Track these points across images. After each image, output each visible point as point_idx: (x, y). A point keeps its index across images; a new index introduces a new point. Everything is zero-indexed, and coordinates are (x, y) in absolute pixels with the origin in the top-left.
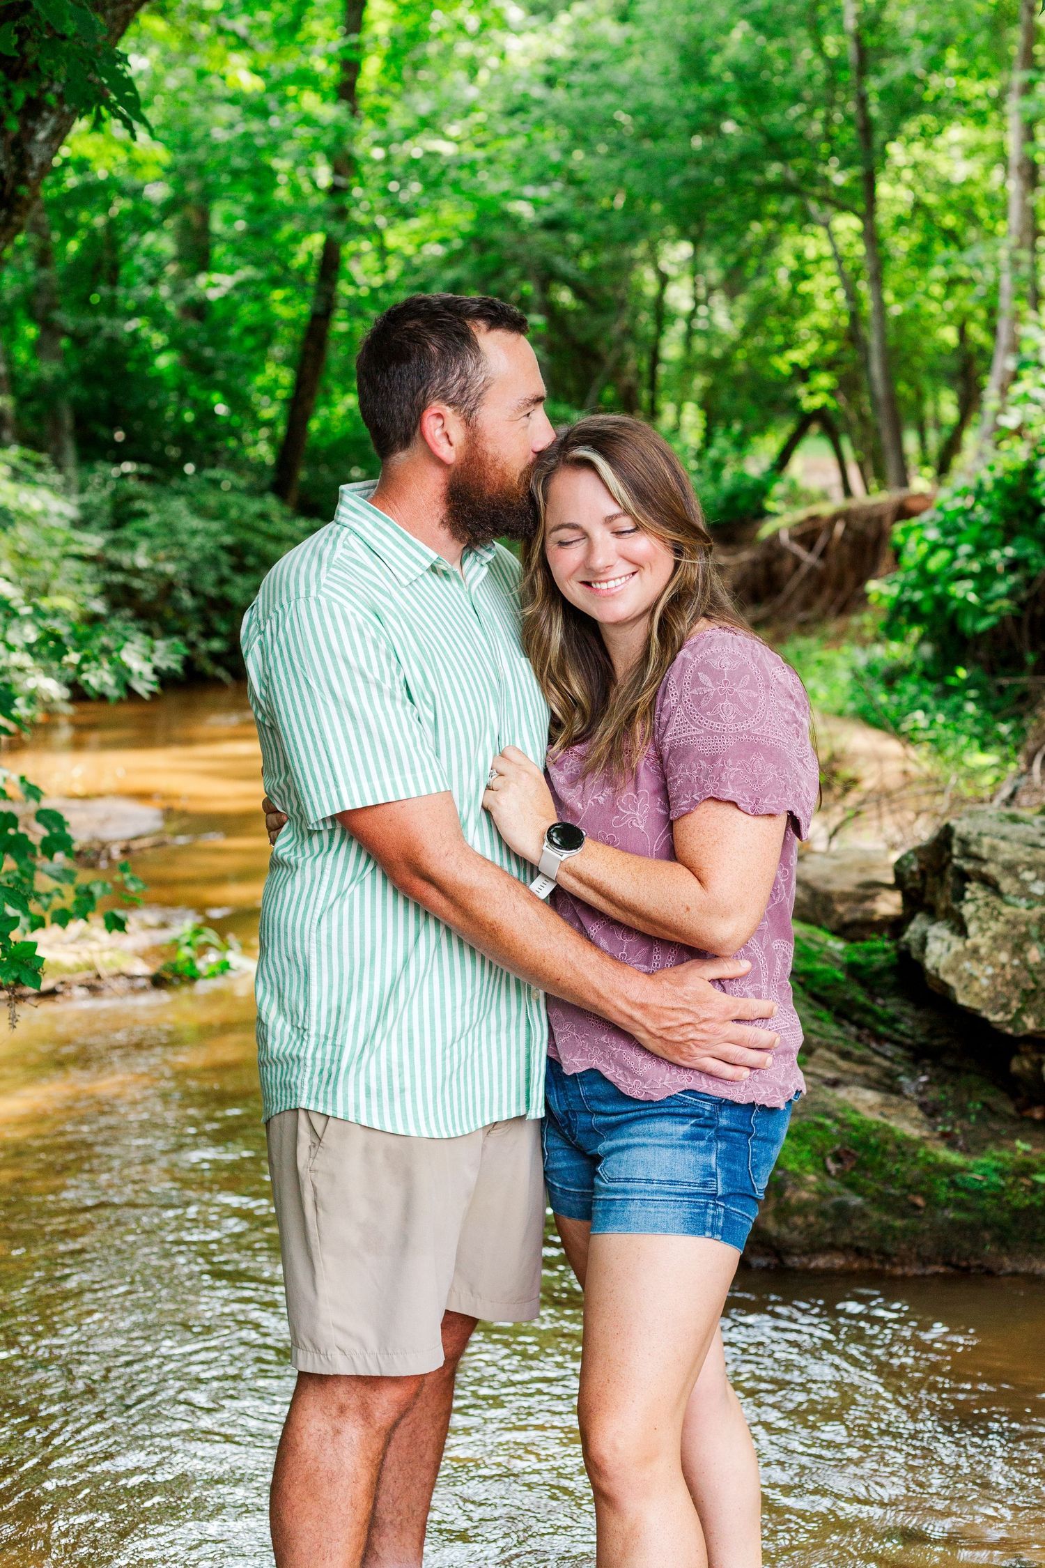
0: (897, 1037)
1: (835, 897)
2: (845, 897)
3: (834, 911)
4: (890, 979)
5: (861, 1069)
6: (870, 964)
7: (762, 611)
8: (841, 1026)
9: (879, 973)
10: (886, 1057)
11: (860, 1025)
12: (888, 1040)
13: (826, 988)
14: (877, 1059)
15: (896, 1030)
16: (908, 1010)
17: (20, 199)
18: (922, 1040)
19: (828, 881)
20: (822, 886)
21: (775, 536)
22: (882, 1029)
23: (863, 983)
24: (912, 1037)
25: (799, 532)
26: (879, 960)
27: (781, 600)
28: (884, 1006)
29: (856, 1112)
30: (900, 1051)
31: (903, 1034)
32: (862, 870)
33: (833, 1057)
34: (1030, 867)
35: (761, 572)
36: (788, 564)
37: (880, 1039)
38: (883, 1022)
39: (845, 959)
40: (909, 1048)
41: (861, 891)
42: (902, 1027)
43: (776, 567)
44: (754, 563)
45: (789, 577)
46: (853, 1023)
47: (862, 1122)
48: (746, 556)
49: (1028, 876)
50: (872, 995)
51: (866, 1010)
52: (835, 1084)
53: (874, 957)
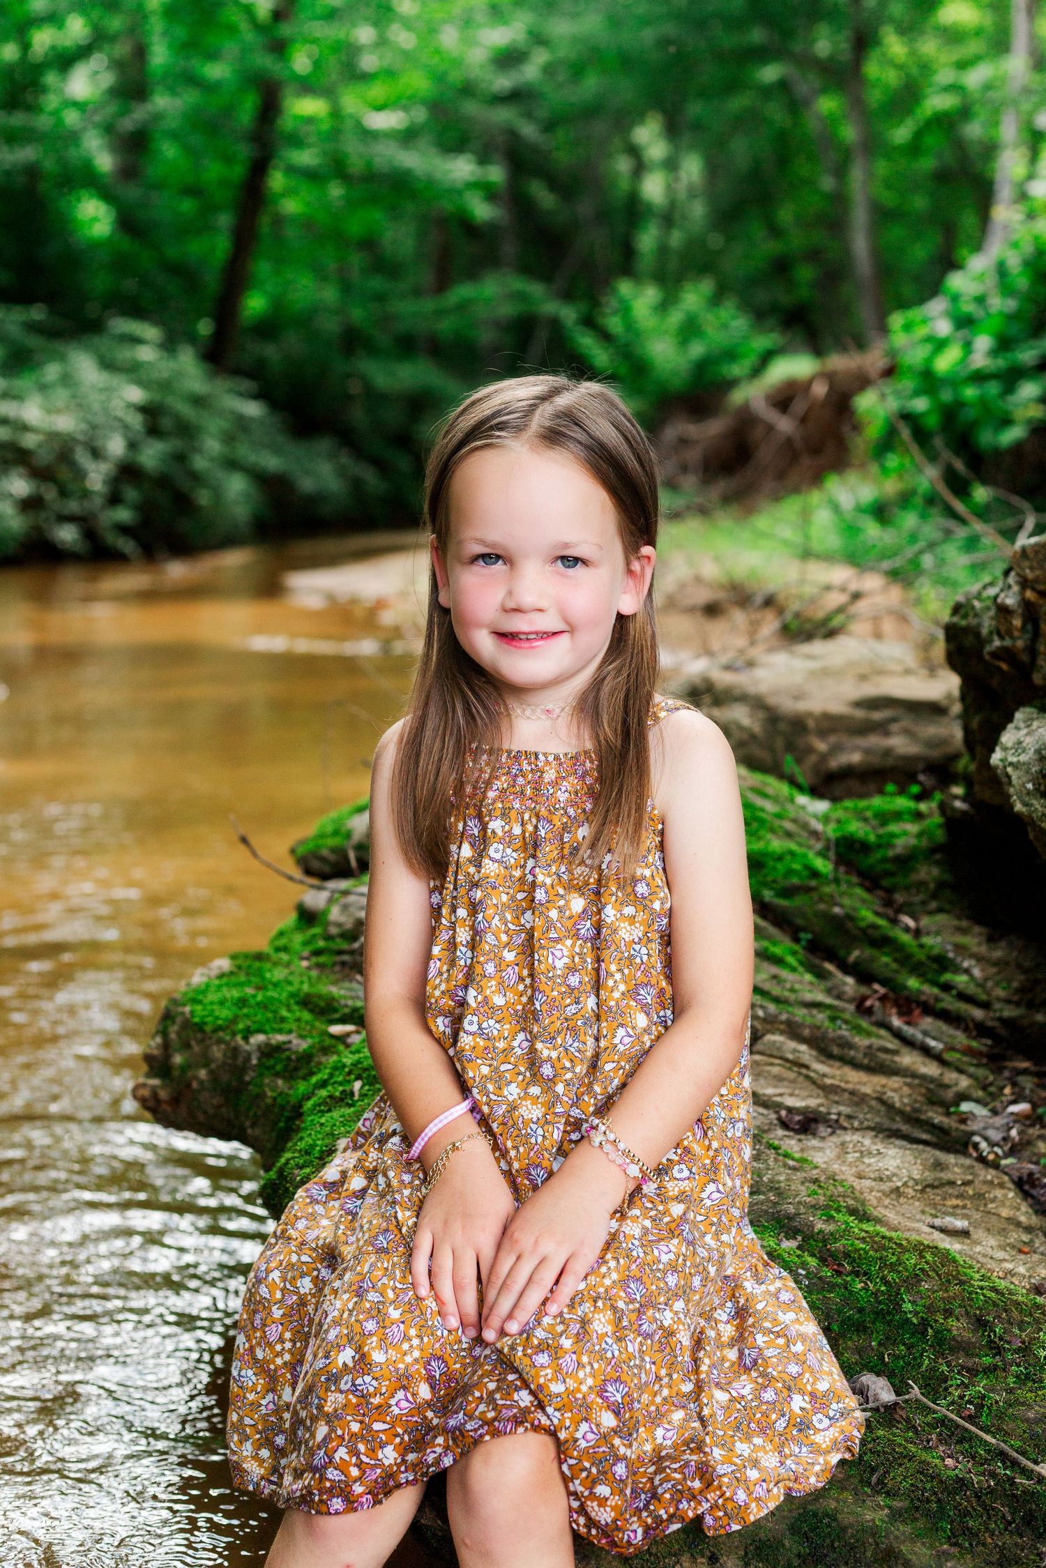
0: (949, 1002)
1: (811, 724)
2: (831, 724)
3: (810, 750)
4: (928, 872)
5: (868, 1084)
6: (886, 842)
8: (821, 975)
9: (905, 862)
10: (926, 1051)
11: (864, 976)
12: (928, 1009)
13: (787, 892)
14: (908, 1059)
15: (947, 987)
16: (974, 941)
18: (1009, 1012)
19: (798, 697)
20: (789, 706)
21: (748, 404)
22: (913, 983)
23: (871, 881)
24: (985, 1005)
25: (775, 397)
26: (906, 835)
27: (751, 470)
28: (917, 933)
29: (862, 1215)
30: (960, 1038)
31: (963, 997)
32: (863, 678)
33: (804, 1052)
36: (759, 433)
37: (909, 1005)
38: (917, 969)
39: (831, 831)
40: (980, 1030)
41: (860, 714)
42: (961, 979)
43: (746, 439)
44: (723, 435)
45: (760, 446)
46: (846, 969)
47: (881, 1244)
48: (716, 426)
50: (892, 909)
51: (882, 942)
52: (806, 1124)
53: (893, 828)
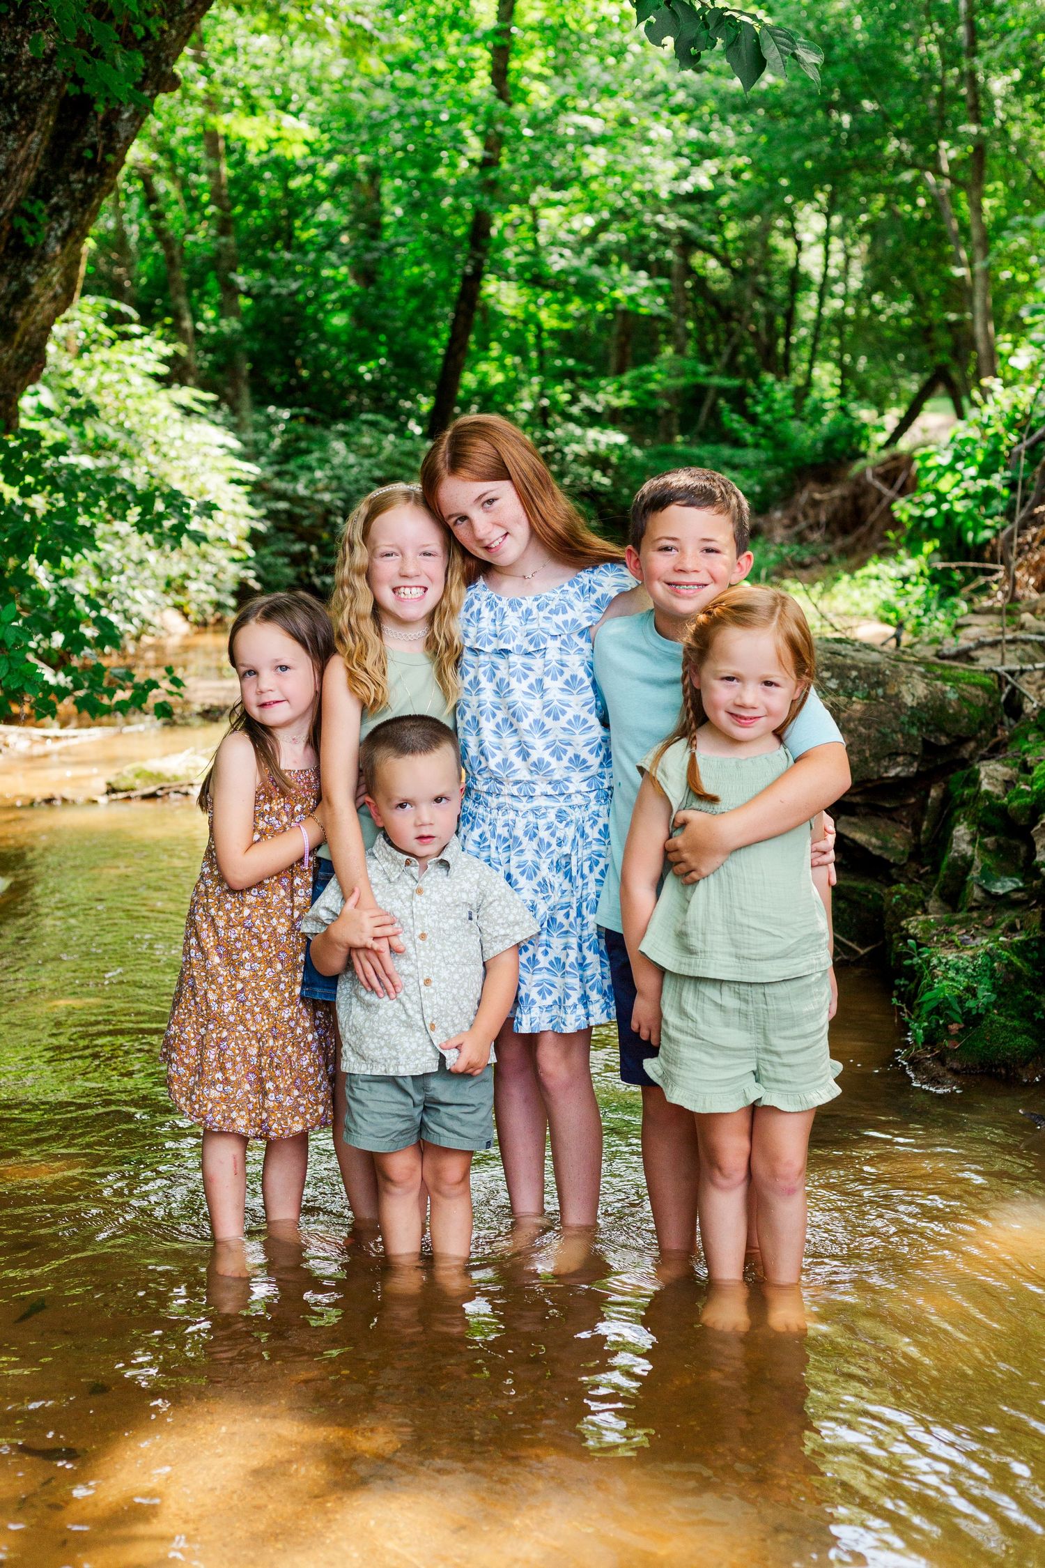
7: (850, 540)
17: (109, 165)
21: (862, 474)
25: (881, 470)
27: (863, 530)
34: (828, 668)
35: (849, 506)
36: (872, 498)
43: (861, 502)
44: (843, 499)
45: (873, 509)
48: (837, 492)
49: (826, 674)
